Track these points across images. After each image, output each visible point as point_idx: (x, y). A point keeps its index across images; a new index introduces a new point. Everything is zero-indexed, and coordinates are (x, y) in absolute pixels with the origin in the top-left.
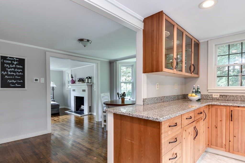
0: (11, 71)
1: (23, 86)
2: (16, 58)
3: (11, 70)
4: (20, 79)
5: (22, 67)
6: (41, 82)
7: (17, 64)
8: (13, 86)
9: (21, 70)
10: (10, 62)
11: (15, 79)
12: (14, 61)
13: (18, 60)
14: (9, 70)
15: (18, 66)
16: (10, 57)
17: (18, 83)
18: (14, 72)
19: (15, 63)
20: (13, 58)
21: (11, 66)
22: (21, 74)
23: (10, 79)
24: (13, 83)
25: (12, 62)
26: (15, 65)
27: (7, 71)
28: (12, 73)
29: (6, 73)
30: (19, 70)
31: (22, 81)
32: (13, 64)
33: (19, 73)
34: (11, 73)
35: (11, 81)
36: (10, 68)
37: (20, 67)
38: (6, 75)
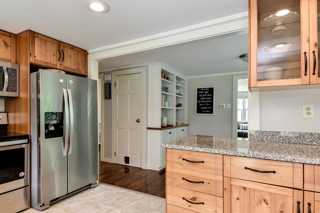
0: (203, 100)
1: (211, 112)
2: (207, 88)
3: (203, 99)
4: (209, 106)
5: (211, 95)
6: (228, 108)
7: (208, 93)
8: (204, 111)
9: (211, 98)
10: (202, 92)
11: (206, 106)
12: (206, 91)
13: (208, 89)
14: (202, 99)
15: (208, 95)
16: (203, 89)
17: (208, 110)
18: (205, 100)
19: (207, 92)
20: (205, 89)
21: (204, 96)
22: (210, 101)
23: (203, 106)
24: (204, 110)
25: (204, 92)
26: (206, 94)
27: (201, 100)
28: (204, 101)
29: (200, 102)
30: (209, 98)
31: (211, 108)
32: (205, 94)
33: (209, 100)
34: (203, 101)
35: (203, 108)
36: (203, 97)
37: (210, 95)
38: (200, 103)
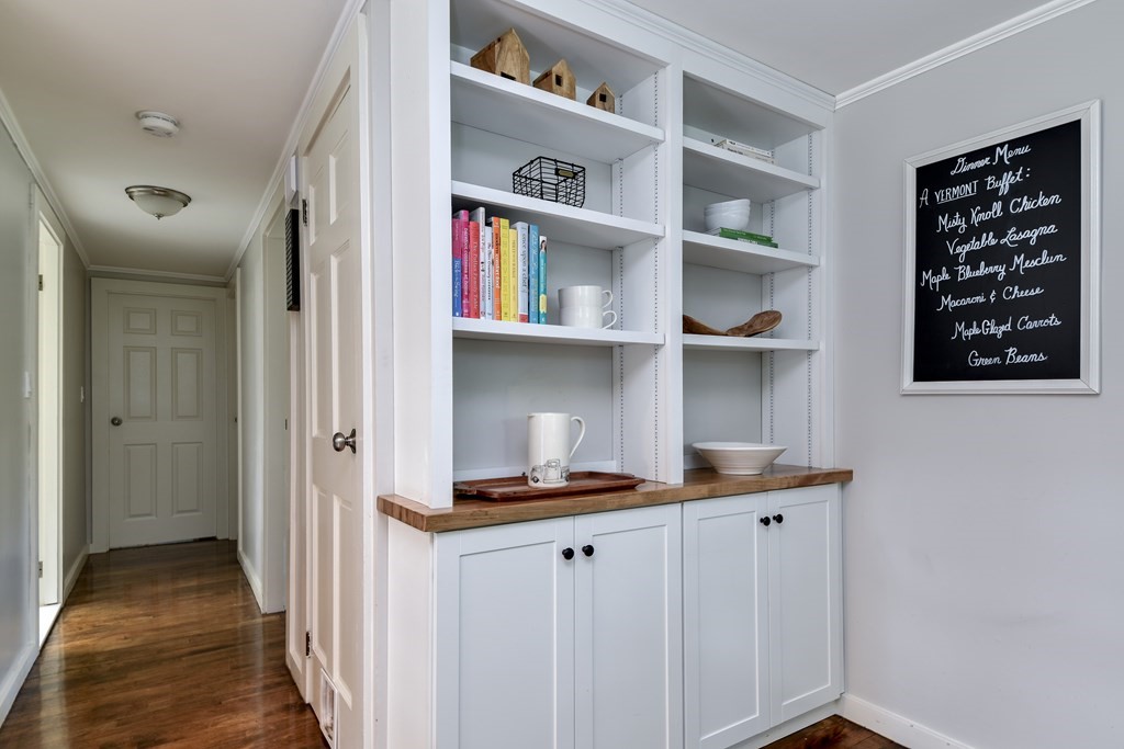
0: (973, 259)
1: (1062, 359)
2: (1013, 144)
3: (974, 245)
4: (1036, 308)
5: (1055, 199)
7: (1016, 190)
8: (987, 362)
9: (1052, 229)
10: (967, 190)
11: (1000, 312)
12: (998, 170)
13: (1026, 150)
14: (963, 250)
15: (1027, 205)
16: (972, 157)
17: (1025, 342)
18: (990, 255)
19: (1006, 183)
20: (989, 151)
21: (978, 217)
22: (1045, 259)
23: (971, 315)
24: (987, 345)
25: (982, 185)
26: (1006, 200)
27: (952, 262)
28: (983, 271)
29: (945, 276)
30: (1033, 235)
31: (1053, 321)
32: (985, 198)
33: (1033, 253)
34: (975, 268)
35: (975, 331)
36: (974, 232)
37: (1043, 201)
38: (948, 288)
